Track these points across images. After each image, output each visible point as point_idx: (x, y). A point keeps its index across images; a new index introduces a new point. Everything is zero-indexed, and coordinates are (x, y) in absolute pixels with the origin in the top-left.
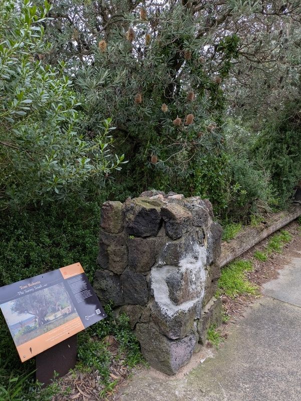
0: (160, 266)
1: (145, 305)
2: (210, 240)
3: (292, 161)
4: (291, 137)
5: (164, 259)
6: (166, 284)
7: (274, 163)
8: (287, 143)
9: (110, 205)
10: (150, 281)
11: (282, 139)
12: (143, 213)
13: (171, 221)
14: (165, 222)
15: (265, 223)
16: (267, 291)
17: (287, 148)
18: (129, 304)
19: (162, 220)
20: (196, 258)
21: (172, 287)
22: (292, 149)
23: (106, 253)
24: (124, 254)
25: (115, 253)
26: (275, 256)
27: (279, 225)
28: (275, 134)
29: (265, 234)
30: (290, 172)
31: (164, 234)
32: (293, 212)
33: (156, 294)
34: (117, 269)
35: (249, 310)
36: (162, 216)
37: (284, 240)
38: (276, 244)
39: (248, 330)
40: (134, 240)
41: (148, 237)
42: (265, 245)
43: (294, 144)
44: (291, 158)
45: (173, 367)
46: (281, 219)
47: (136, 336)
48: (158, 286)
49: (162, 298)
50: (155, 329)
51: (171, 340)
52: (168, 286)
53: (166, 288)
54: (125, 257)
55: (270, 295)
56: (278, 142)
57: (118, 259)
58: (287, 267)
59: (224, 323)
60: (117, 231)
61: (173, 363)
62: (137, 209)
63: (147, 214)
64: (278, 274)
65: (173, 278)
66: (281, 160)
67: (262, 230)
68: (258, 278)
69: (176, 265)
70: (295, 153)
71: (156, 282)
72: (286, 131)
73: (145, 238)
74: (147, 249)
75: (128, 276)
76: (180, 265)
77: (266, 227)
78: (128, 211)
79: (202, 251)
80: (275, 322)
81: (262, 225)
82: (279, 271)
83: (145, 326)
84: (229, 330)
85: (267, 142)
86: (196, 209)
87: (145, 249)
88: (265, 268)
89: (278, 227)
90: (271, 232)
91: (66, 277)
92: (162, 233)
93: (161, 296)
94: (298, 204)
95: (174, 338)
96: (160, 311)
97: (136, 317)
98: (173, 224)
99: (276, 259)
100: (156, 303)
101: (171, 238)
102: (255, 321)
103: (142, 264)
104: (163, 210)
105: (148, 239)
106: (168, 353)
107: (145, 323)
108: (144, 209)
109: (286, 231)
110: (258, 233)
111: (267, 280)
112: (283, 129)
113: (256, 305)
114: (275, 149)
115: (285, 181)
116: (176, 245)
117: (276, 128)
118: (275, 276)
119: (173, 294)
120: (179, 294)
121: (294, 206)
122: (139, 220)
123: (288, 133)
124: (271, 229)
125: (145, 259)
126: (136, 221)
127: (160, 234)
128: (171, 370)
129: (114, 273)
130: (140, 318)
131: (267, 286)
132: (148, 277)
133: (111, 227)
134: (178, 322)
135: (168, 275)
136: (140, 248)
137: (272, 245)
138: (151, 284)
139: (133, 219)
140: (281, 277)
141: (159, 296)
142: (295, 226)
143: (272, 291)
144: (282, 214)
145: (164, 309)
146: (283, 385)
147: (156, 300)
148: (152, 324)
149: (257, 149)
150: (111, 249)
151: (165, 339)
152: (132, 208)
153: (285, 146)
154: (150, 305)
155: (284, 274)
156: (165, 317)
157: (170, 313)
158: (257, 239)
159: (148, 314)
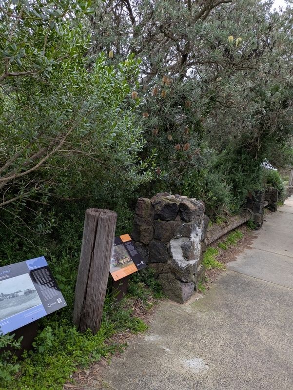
0: (178, 238)
1: (165, 262)
2: (203, 225)
3: (245, 177)
4: (245, 159)
5: (181, 233)
6: (181, 249)
7: (232, 178)
8: (242, 163)
9: (144, 200)
10: (170, 248)
11: (238, 160)
12: (168, 206)
13: (186, 211)
14: (182, 212)
15: (226, 222)
16: (230, 267)
17: (242, 167)
18: (153, 263)
19: (180, 210)
20: (197, 235)
21: (185, 250)
22: (245, 168)
23: (138, 230)
24: (151, 232)
25: (145, 231)
26: (232, 247)
27: (235, 226)
28: (232, 156)
29: (226, 231)
30: (243, 185)
31: (180, 219)
32: (244, 217)
33: (174, 255)
34: (146, 240)
35: (220, 277)
36: (179, 207)
37: (238, 237)
38: (232, 239)
39: (221, 286)
40: (160, 222)
41: (169, 220)
42: (226, 239)
43: (247, 164)
44: (245, 175)
45: (183, 298)
46: (236, 221)
47: (160, 282)
48: (175, 250)
49: (178, 257)
50: (172, 276)
51: (183, 282)
52: (183, 250)
53: (181, 251)
54: (152, 233)
55: (232, 269)
56: (235, 162)
57: (147, 234)
58: (241, 254)
59: (206, 282)
60: (147, 217)
61: (184, 296)
62: (164, 203)
63: (170, 206)
64: (236, 258)
65: (186, 245)
66: (237, 176)
67: (224, 228)
68: (222, 259)
69: (189, 237)
70: (247, 171)
71: (174, 247)
72: (241, 154)
73: (167, 221)
74: (169, 227)
75: (154, 245)
76: (191, 237)
77: (227, 226)
78: (156, 204)
79: (199, 231)
80: (237, 283)
81: (224, 224)
82: (236, 256)
83: (166, 275)
84: (209, 285)
85: (227, 161)
86: (198, 205)
87: (168, 228)
88: (227, 254)
89: (234, 227)
90: (230, 230)
91: (124, 241)
92: (178, 218)
93: (177, 256)
94: (247, 211)
95: (185, 281)
96: (177, 265)
97: (159, 270)
98: (187, 213)
99: (234, 249)
100: (174, 260)
101: (186, 221)
102: (225, 282)
103: (165, 237)
104: (181, 204)
105: (169, 222)
106: (181, 290)
107: (166, 273)
108: (168, 203)
109: (239, 231)
110: (222, 229)
111: (229, 261)
112: (239, 152)
113: (224, 274)
114: (233, 167)
115: (239, 192)
116: (189, 225)
117: (234, 151)
118: (234, 259)
119: (186, 254)
120: (189, 254)
121: (245, 212)
122: (164, 210)
123: (243, 156)
124: (230, 228)
125: (168, 234)
126: (162, 211)
127: (177, 219)
128: (182, 300)
129: (143, 244)
130: (162, 270)
131: (230, 264)
132: (168, 246)
133: (143, 214)
134: (188, 270)
135: (183, 243)
136: (164, 227)
137: (229, 240)
138: (170, 249)
139: (161, 209)
140: (238, 260)
141: (176, 256)
142: (245, 228)
143: (233, 267)
144: (236, 217)
145: (180, 263)
146: (245, 311)
147: (174, 258)
148: (170, 274)
149: (218, 165)
150: (143, 228)
151: (179, 282)
152: (160, 203)
153: (240, 166)
154: (169, 262)
155: (240, 258)
156: (181, 268)
157: (183, 266)
158: (221, 233)
159: (168, 267)
